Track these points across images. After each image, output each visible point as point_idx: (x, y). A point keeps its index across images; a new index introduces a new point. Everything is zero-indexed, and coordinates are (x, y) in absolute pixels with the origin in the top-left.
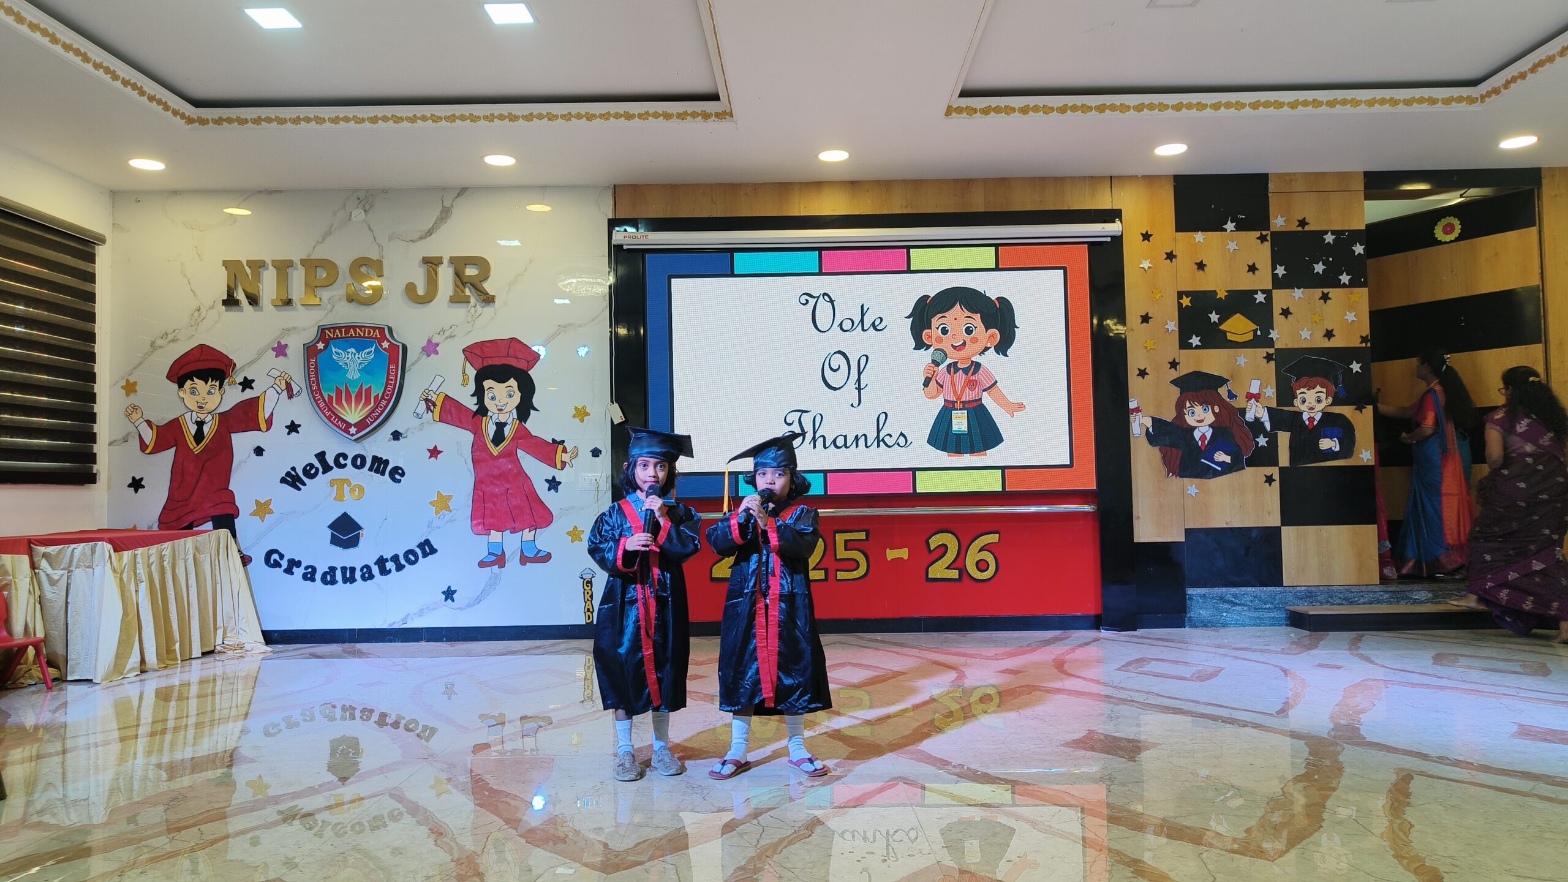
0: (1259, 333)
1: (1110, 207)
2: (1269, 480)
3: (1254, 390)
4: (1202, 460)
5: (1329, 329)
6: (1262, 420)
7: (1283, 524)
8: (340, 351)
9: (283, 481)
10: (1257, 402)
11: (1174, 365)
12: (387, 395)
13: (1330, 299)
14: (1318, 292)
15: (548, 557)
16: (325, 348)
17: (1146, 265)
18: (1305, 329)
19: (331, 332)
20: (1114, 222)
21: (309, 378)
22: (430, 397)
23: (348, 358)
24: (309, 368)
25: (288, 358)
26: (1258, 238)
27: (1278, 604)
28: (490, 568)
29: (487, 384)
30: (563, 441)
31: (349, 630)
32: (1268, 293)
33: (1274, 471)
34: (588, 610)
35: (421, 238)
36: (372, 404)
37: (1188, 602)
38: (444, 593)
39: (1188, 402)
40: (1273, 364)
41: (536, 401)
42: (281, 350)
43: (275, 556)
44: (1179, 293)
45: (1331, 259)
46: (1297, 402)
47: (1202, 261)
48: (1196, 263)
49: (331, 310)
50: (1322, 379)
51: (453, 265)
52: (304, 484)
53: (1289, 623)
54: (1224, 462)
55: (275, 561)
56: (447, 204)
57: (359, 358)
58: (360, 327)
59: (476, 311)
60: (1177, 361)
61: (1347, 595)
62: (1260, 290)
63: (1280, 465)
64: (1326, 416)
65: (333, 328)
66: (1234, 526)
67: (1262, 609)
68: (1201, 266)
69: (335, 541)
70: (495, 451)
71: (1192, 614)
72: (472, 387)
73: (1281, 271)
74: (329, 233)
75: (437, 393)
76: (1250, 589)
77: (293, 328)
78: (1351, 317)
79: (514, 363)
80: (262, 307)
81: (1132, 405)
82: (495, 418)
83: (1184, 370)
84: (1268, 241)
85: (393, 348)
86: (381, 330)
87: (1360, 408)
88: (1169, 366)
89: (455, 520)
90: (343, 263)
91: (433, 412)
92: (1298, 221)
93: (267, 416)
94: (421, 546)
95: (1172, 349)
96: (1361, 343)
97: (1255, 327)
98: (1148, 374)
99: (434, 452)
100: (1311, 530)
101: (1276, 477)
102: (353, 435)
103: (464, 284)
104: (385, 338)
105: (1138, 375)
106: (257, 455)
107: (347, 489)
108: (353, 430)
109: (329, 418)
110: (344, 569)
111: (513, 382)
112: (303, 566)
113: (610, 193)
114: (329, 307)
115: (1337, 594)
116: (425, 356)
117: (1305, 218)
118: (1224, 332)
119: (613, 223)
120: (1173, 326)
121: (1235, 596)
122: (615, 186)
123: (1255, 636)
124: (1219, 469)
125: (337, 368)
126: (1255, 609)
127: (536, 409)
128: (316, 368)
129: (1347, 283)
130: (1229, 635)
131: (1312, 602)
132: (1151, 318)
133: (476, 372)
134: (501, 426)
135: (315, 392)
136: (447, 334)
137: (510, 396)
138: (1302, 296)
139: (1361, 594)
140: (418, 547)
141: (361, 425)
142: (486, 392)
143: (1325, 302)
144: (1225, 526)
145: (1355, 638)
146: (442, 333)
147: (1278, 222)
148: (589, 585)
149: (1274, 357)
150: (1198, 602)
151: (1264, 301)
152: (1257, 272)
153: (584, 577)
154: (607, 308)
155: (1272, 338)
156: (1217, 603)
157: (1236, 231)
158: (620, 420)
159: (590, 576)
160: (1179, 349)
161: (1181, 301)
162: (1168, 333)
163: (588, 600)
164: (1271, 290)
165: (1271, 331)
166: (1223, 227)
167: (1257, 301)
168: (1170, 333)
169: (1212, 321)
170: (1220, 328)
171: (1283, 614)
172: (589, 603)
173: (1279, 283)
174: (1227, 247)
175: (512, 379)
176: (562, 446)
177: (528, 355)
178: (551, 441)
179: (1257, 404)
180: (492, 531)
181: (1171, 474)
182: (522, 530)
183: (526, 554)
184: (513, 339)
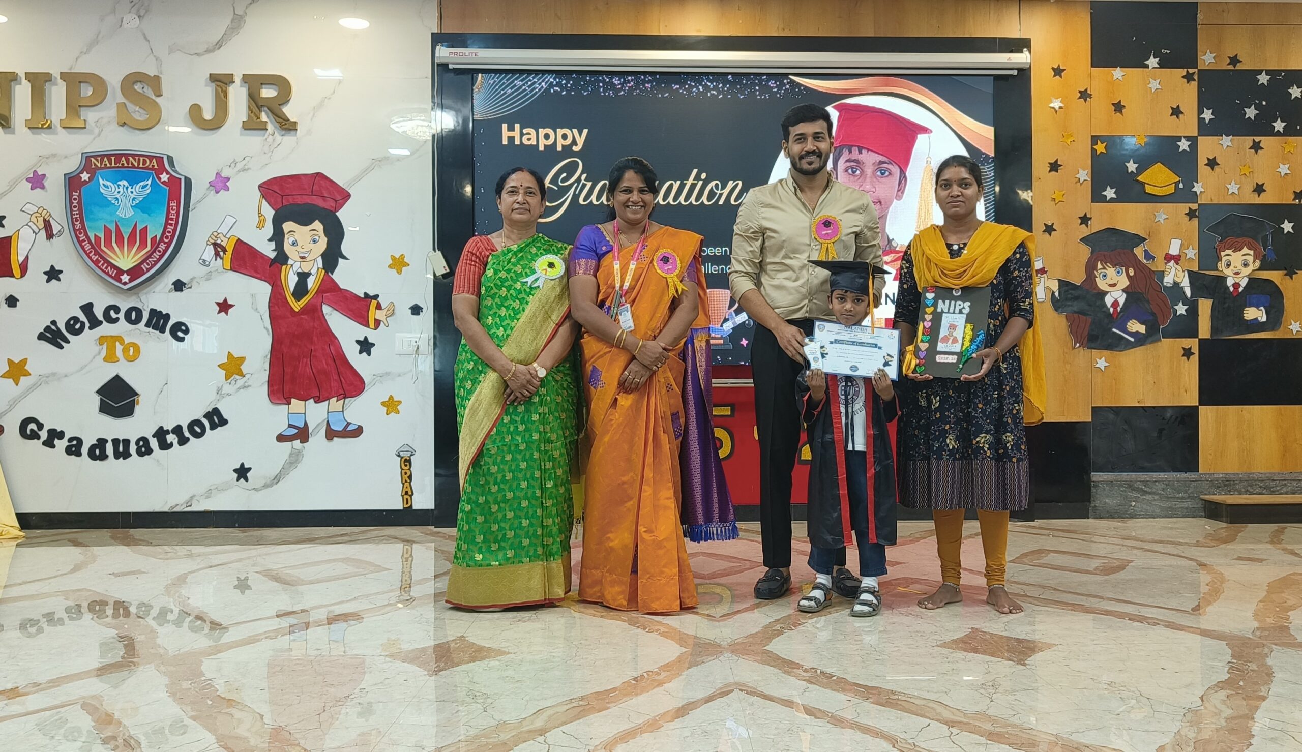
0: (1181, 186)
1: (1018, 37)
2: (1188, 353)
3: (1174, 250)
4: (1114, 330)
5: (1260, 184)
6: (1182, 285)
7: (1200, 404)
8: (109, 183)
9: (41, 337)
10: (1177, 264)
11: (1085, 220)
12: (167, 237)
13: (1262, 148)
14: (1248, 141)
15: (358, 431)
16: (91, 179)
17: (1056, 104)
18: (1233, 182)
19: (97, 160)
20: (1022, 52)
21: (72, 215)
22: (219, 241)
23: (119, 192)
24: (71, 203)
25: (46, 191)
26: (1183, 77)
27: (1191, 493)
28: (290, 443)
29: (288, 226)
30: (376, 297)
31: (122, 513)
32: (1193, 140)
33: (1193, 344)
34: (407, 493)
35: (208, 51)
36: (149, 248)
37: (1093, 490)
38: (235, 471)
39: (1099, 263)
40: (1195, 221)
41: (345, 248)
42: (37, 181)
43: (32, 426)
44: (1092, 136)
45: (1264, 103)
46: (1221, 265)
47: (1120, 102)
48: (1113, 104)
49: (99, 135)
50: (1250, 240)
51: (247, 85)
52: (68, 342)
53: (1203, 514)
54: (1137, 332)
55: (32, 430)
56: (239, 12)
57: (132, 192)
58: (133, 156)
59: (274, 140)
60: (1088, 216)
61: (1268, 484)
62: (1185, 137)
63: (1200, 337)
64: (1252, 281)
65: (102, 156)
66: (1146, 405)
67: (1174, 498)
68: (1118, 107)
69: (105, 409)
70: (296, 306)
71: (1097, 503)
72: (269, 230)
73: (1208, 115)
74: (94, 43)
75: (228, 236)
76: (1162, 475)
77: (52, 155)
78: (1284, 169)
79: (320, 202)
80: (14, 129)
82: (296, 267)
83: (1096, 226)
84: (1195, 80)
85: (174, 182)
86: (160, 160)
87: (1290, 274)
88: (1080, 221)
89: (249, 386)
90: (114, 80)
91: (222, 258)
92: (1229, 58)
93: (21, 259)
94: (208, 416)
95: (1083, 203)
96: (1294, 199)
97: (1178, 179)
98: (1055, 230)
99: (224, 307)
100: (1231, 411)
101: (1195, 350)
102: (125, 284)
103: (260, 108)
104: (162, 169)
105: (1044, 231)
106: (9, 306)
107: (119, 348)
108: (125, 278)
109: (96, 263)
110: (116, 442)
111: (317, 225)
112: (67, 437)
113: (435, 3)
114: (96, 131)
115: (1257, 482)
116: (213, 192)
117: (1237, 55)
118: (1143, 184)
119: (438, 39)
120: (1084, 175)
121: (1145, 483)
123: (1165, 528)
124: (1132, 340)
125: (105, 203)
126: (1166, 497)
127: (344, 258)
128: (80, 203)
129: (1281, 130)
130: (1139, 527)
131: (1230, 491)
132: (1061, 165)
133: (273, 212)
134: (303, 277)
135: (79, 233)
136: (240, 166)
137: (315, 241)
138: (1230, 144)
139: (1284, 482)
140: (204, 417)
141: (135, 272)
142: (286, 237)
143: (1256, 152)
144: (1138, 405)
145: (1276, 530)
146: (233, 165)
147: (1207, 59)
148: (408, 464)
149: (1197, 214)
150: (1105, 489)
151: (1188, 150)
152: (1181, 116)
153: (402, 455)
154: (430, 138)
155: (1196, 192)
156: (1125, 491)
157: (1160, 67)
158: (444, 272)
159: (409, 454)
160: (1092, 202)
161: (1095, 147)
162: (1079, 184)
163: (406, 481)
164: (1196, 137)
165: (1195, 184)
166: (1146, 62)
167: (1181, 149)
168: (1081, 184)
169: (1129, 171)
170: (1138, 179)
171: (1197, 504)
172: (407, 484)
173: (1205, 129)
174: (1150, 86)
175: (317, 221)
176: (376, 302)
177: (336, 193)
178: (362, 296)
179: (1177, 266)
180: (293, 400)
181: (1078, 345)
182: (329, 399)
183: (332, 427)
184: (318, 174)
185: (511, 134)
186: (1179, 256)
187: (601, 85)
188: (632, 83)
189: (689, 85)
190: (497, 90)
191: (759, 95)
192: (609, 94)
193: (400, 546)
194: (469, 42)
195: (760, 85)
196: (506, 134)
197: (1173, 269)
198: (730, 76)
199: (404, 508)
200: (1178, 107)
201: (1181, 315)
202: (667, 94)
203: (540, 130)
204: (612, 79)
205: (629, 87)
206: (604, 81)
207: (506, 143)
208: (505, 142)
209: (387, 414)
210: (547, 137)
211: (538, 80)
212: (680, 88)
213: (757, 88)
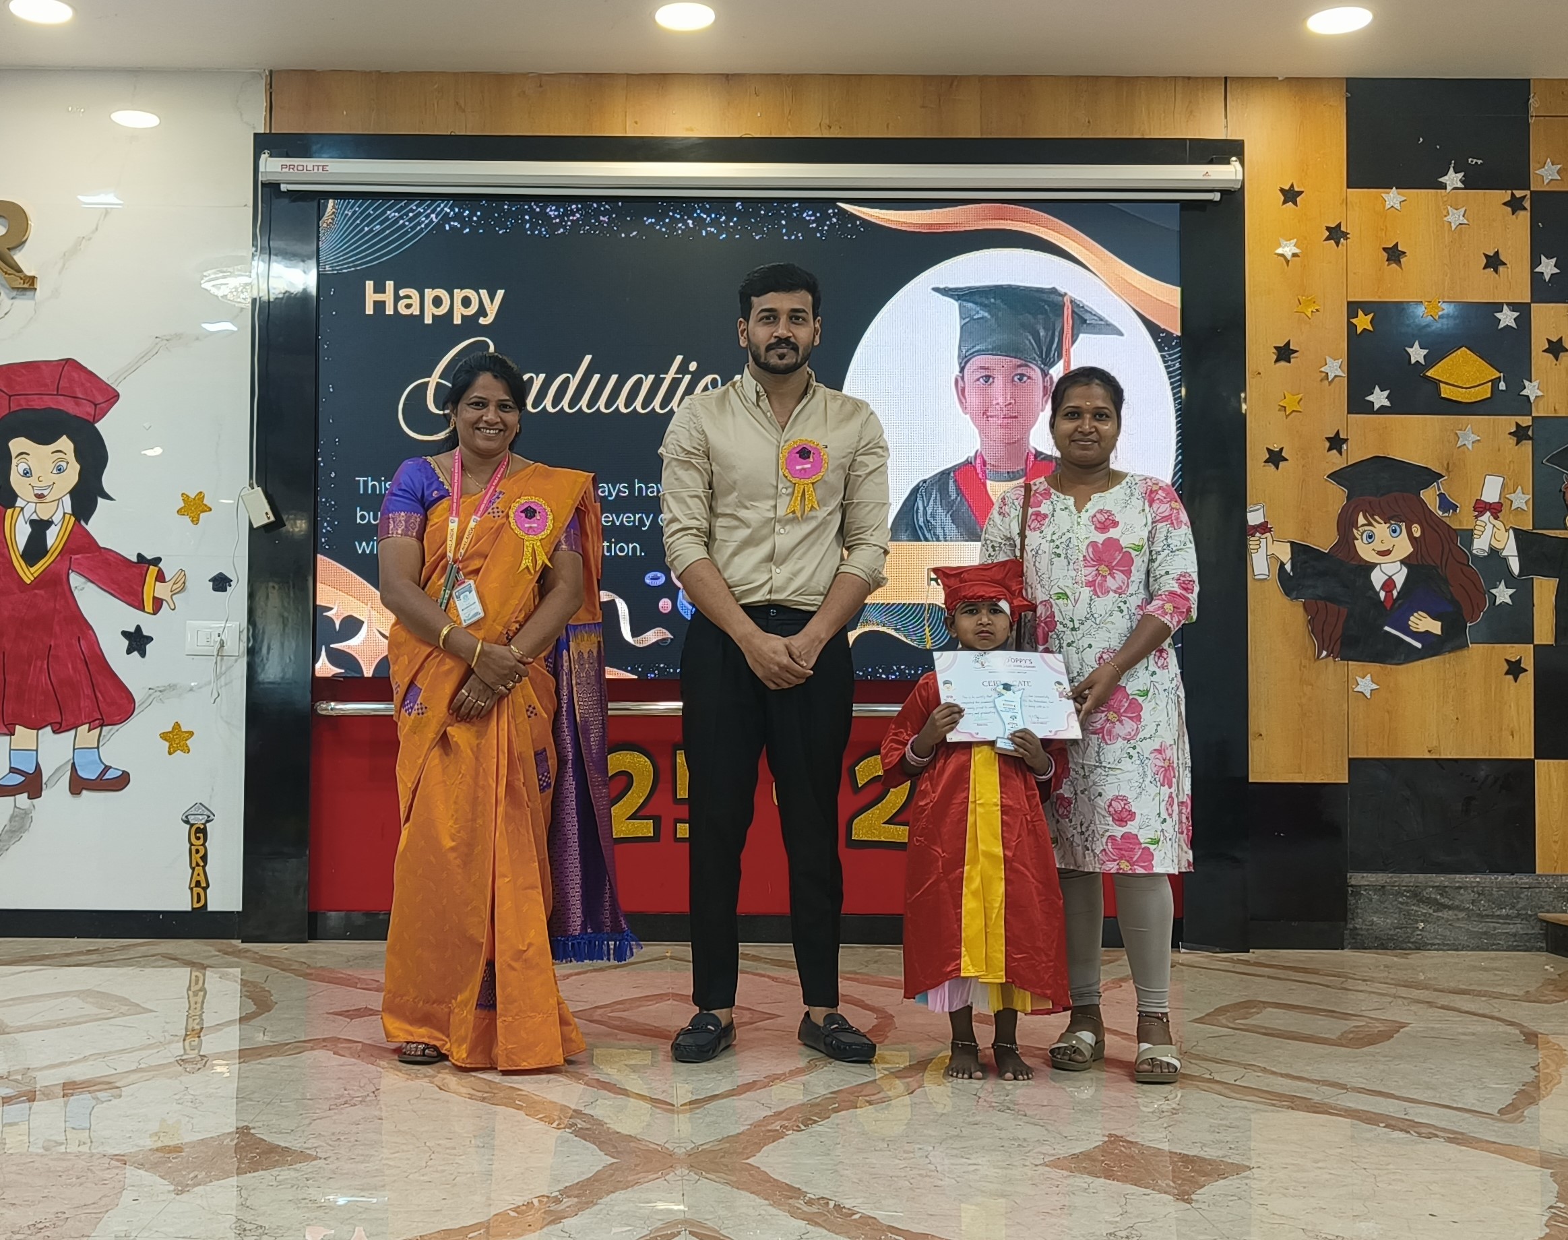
0: (1502, 386)
1: (1223, 137)
2: (1515, 669)
3: (1491, 493)
4: (1387, 628)
6: (1504, 553)
7: (1537, 757)
10: (1496, 518)
11: (1336, 443)
15: (123, 780)
17: (1288, 249)
20: (1229, 163)
26: (1505, 204)
27: (1523, 908)
28: (12, 798)
29: (18, 445)
30: (157, 561)
32: (1523, 311)
33: (1525, 653)
34: (198, 884)
37: (1351, 900)
39: (1361, 514)
40: (1527, 446)
41: (108, 480)
44: (1349, 303)
47: (1396, 245)
48: (1384, 249)
53: (1544, 945)
54: (1427, 631)
60: (1342, 436)
62: (1508, 304)
63: (1536, 643)
66: (1443, 757)
67: (1493, 916)
68: (1394, 255)
70: (28, 574)
71: (1358, 923)
73: (1548, 267)
76: (1470, 878)
79: (69, 407)
81: (1254, 518)
82: (29, 512)
83: (1356, 453)
84: (1525, 209)
88: (1327, 445)
95: (1333, 413)
97: (1497, 374)
98: (1285, 460)
101: (1528, 663)
105: (1266, 462)
111: (65, 444)
113: (262, 85)
118: (1436, 383)
119: (265, 143)
120: (1336, 368)
121: (1442, 890)
122: (271, 72)
123: (1474, 968)
124: (1419, 645)
126: (1479, 915)
127: (107, 497)
130: (1429, 964)
132: (1296, 351)
134: (40, 527)
137: (60, 470)
142: (14, 462)
144: (1428, 757)
147: (1546, 174)
148: (201, 835)
149: (1530, 433)
150: (1371, 900)
151: (1514, 326)
152: (1501, 269)
153: (192, 822)
154: (250, 305)
155: (1528, 397)
156: (1407, 903)
157: (1465, 188)
158: (266, 521)
159: (203, 819)
160: (1348, 413)
161: (1354, 321)
162: (1326, 382)
163: (198, 865)
164: (1529, 305)
165: (1527, 383)
166: (1440, 180)
167: (1502, 325)
168: (1330, 383)
169: (1413, 361)
170: (1428, 374)
171: (1533, 928)
172: (199, 870)
173: (1543, 290)
174: (1446, 219)
175: (65, 437)
176: (157, 569)
177: (95, 392)
178: (134, 559)
179: (1495, 522)
180: (18, 728)
181: (1325, 653)
182: (76, 727)
183: (81, 773)
184: (68, 360)
185: (380, 297)
186: (1500, 504)
187: (527, 217)
188: (578, 215)
189: (672, 218)
190: (358, 225)
191: (785, 235)
192: (540, 232)
193: (184, 973)
194: (314, 148)
195: (788, 217)
196: (371, 297)
197: (1489, 527)
198: (738, 204)
199: (193, 909)
200: (1497, 253)
201: (1504, 604)
202: (635, 233)
203: (426, 290)
204: (543, 209)
205: (572, 221)
206: (531, 212)
207: (371, 313)
208: (369, 310)
209: (170, 753)
210: (437, 302)
211: (425, 210)
212: (657, 223)
213: (783, 222)
